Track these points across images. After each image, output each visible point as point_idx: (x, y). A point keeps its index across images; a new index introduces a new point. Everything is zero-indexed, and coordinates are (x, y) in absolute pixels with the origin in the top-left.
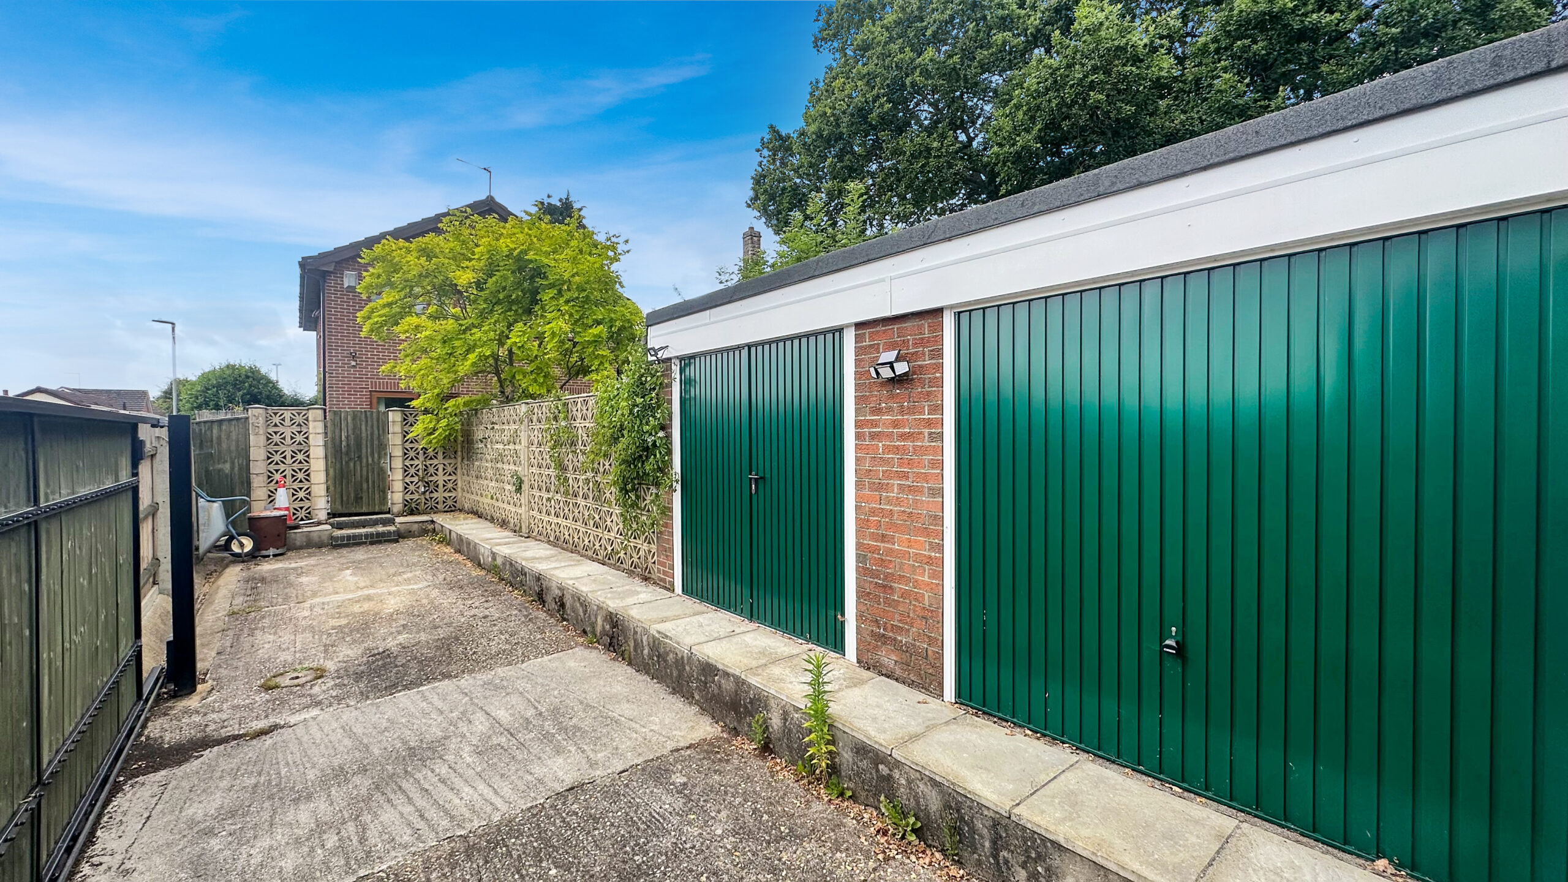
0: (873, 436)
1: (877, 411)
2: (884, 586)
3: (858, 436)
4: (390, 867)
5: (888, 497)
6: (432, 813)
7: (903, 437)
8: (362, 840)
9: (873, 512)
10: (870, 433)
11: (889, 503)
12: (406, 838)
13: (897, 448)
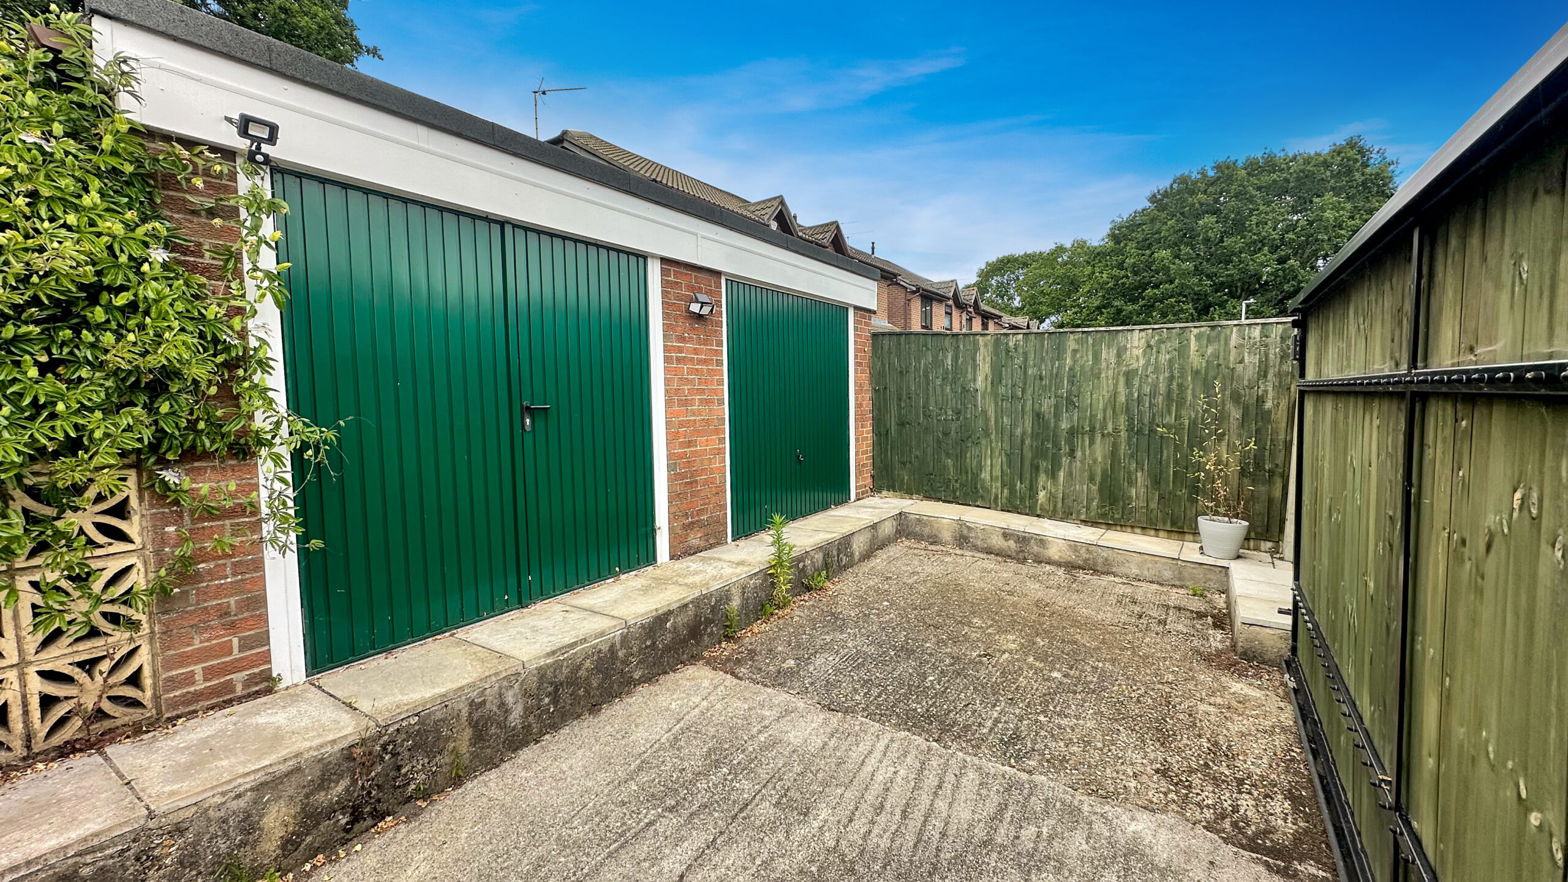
0: (679, 360)
1: (682, 339)
2: (691, 483)
3: (667, 360)
4: (1003, 765)
5: (692, 410)
6: (931, 781)
7: (700, 362)
8: (1002, 808)
9: (681, 424)
10: (677, 357)
11: (694, 414)
12: (971, 775)
13: (697, 370)
